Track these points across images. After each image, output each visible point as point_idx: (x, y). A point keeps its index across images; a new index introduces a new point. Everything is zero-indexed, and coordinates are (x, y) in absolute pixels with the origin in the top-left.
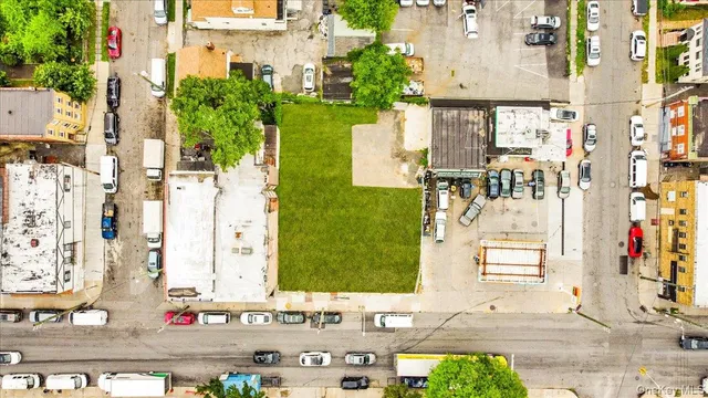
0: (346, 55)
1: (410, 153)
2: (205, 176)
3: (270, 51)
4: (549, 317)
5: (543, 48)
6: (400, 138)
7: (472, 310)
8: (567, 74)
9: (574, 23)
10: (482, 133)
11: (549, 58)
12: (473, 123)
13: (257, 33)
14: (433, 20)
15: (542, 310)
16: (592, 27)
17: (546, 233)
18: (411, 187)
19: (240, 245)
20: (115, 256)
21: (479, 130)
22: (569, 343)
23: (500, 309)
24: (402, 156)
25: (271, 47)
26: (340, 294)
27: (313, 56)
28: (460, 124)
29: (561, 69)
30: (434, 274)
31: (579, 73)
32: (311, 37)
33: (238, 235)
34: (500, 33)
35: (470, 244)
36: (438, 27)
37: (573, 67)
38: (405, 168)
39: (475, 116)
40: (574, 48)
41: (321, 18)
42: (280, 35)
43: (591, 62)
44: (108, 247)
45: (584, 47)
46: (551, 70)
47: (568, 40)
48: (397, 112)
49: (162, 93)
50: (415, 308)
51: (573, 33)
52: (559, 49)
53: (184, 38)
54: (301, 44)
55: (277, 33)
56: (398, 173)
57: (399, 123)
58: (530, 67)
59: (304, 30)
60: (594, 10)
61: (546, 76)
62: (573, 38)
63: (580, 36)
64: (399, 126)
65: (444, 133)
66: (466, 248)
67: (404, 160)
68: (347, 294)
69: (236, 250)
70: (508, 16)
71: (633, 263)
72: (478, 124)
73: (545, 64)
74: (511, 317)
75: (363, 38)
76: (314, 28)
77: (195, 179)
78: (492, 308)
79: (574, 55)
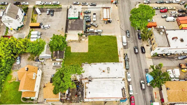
0: (51, 52)
1: (79, 38)
2: (86, 87)
3: (48, 76)
4: (119, 10)
5: (54, 13)
6: (75, 41)
7: (119, 25)
8: (61, 8)
9: (49, 7)
10: (75, 20)
11: (57, 11)
12: (72, 22)
13: (42, 80)
14: (44, 35)
15: (117, 11)
16: (50, 3)
17: (99, 11)
18: (88, 38)
19: (106, 71)
21: (74, 21)
22: (124, 6)
23: (118, 19)
25: (46, 76)
26: (119, 54)
27: (51, 64)
28: (72, 25)
29: (60, 9)
31: (61, 6)
32: (45, 65)
33: (104, 71)
34: (50, 21)
36: (46, 34)
37: (59, 7)
38: (83, 40)
39: (70, 22)
40: (55, 7)
41: (40, 62)
42: (43, 73)
43: (59, 3)
45: (55, 5)
46: (60, 11)
47: (53, 8)
48: (68, 42)
50: (120, 36)
51: (51, 7)
53: (40, 103)
54: (46, 67)
55: (42, 74)
56: (84, 41)
57: (71, 41)
58: (59, 15)
59: (42, 66)
60: (47, 3)
61: (61, 12)
62: (53, 7)
63: (52, 6)
64: (72, 41)
65: (74, 28)
66: (104, 26)
67: (81, 40)
68: (119, 53)
69: (108, 73)
70: (46, 20)
72: (72, 21)
73: (58, 12)
74: (120, 17)
75: (47, 47)
76: (42, 64)
77: (86, 90)
78: (118, 21)
79: (57, 7)
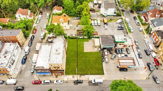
0: (81, 30)
1: (97, 46)
2: (50, 44)
4: (142, 81)
5: (121, 30)
6: (94, 44)
8: (127, 34)
9: (126, 27)
10: (112, 39)
11: (123, 32)
15: (139, 79)
16: (130, 27)
19: (57, 52)
20: (23, 68)
23: (127, 79)
24: (95, 47)
30: (107, 70)
31: (130, 33)
34: (112, 29)
35: (115, 63)
38: (96, 49)
39: (110, 36)
40: (128, 30)
44: (22, 66)
45: (130, 30)
48: (93, 40)
49: (43, 38)
52: (125, 30)
58: (120, 33)
59: (73, 29)
63: (128, 28)
64: (94, 42)
65: (104, 39)
66: (114, 64)
67: (96, 47)
70: (113, 27)
71: (159, 67)
77: (48, 45)
78: (125, 78)
79: (128, 31)
